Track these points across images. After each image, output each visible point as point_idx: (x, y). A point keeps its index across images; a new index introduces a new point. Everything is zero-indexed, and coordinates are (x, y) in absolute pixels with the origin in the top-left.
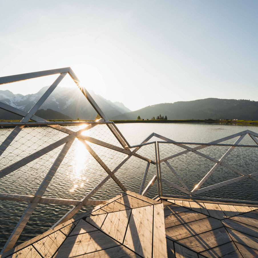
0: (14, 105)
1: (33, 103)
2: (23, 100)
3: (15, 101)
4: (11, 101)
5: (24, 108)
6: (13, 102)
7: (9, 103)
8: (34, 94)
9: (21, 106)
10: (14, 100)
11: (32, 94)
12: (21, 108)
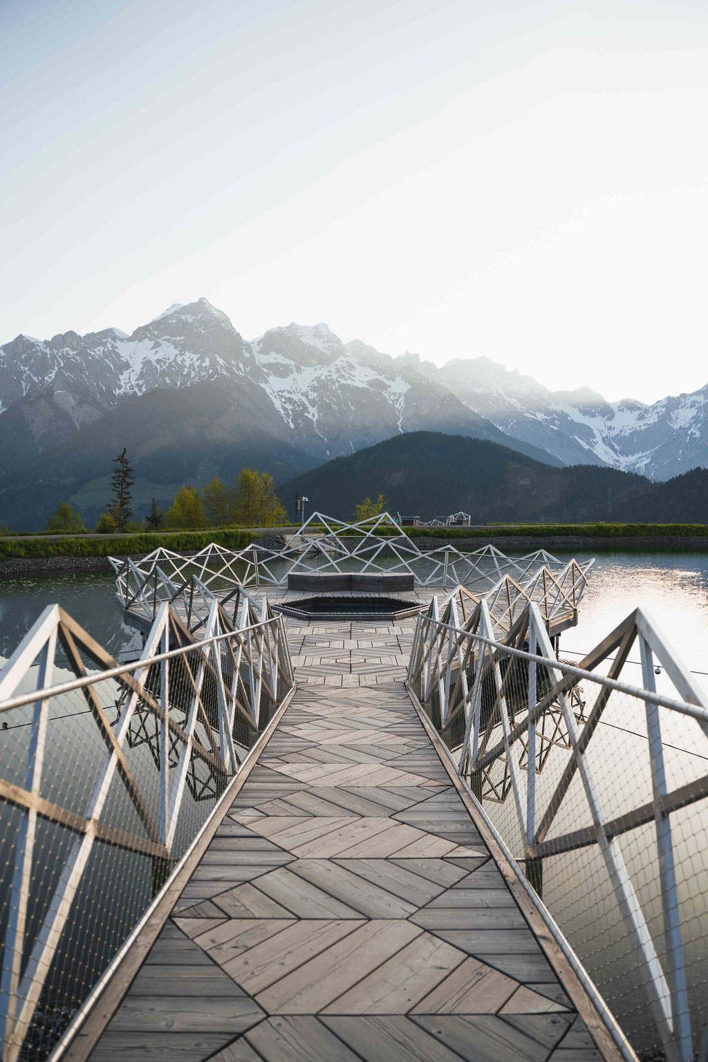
0: (608, 449)
1: (686, 434)
2: (643, 428)
3: (614, 433)
4: (596, 432)
5: (647, 461)
6: (604, 440)
7: (590, 444)
8: (691, 395)
9: (637, 456)
10: (610, 428)
11: (684, 396)
12: (634, 464)
